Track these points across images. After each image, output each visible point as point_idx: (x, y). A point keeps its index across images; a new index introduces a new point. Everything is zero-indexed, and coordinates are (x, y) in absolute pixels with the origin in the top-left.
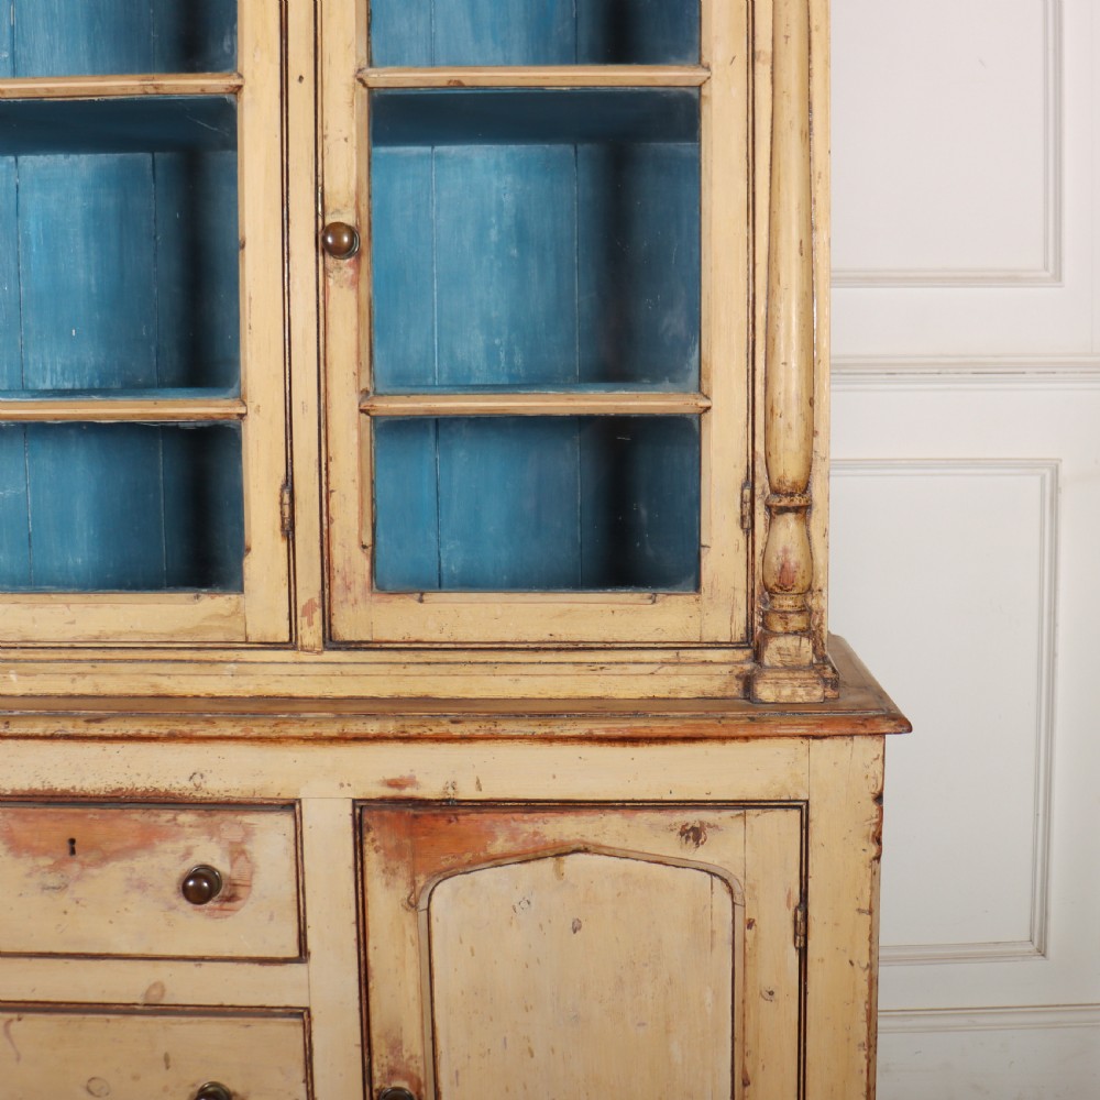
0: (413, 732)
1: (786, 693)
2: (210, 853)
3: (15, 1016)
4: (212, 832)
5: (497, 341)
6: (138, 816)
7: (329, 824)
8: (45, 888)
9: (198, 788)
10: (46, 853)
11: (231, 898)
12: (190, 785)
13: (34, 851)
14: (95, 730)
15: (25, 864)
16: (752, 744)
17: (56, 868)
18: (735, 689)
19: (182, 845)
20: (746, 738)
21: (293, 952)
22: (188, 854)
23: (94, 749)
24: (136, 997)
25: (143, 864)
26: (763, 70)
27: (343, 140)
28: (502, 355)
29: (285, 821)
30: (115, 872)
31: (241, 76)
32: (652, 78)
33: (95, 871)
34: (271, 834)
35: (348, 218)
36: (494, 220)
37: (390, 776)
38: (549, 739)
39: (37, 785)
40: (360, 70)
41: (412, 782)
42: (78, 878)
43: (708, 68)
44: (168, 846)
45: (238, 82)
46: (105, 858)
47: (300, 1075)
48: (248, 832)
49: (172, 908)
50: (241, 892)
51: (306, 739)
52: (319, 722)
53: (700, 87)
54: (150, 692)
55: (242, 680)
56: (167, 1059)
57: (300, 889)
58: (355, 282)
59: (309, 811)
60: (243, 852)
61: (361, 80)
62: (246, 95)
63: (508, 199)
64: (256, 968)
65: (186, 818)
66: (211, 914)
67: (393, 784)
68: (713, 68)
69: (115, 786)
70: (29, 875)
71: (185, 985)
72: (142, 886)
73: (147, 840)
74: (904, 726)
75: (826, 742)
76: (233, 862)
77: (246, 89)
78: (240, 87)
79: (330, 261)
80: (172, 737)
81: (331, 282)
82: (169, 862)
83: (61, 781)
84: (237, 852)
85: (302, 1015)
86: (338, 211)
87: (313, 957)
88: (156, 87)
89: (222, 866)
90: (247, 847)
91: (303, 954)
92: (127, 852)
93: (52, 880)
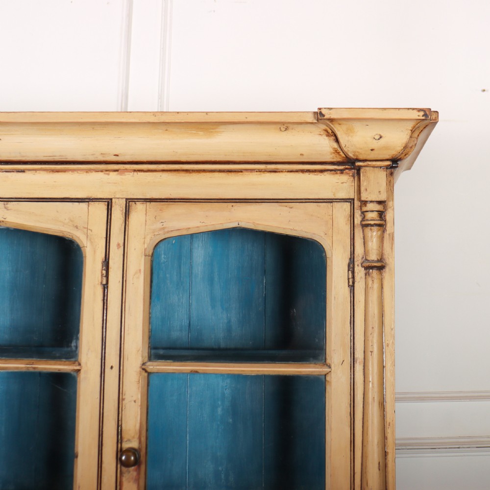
5: (220, 468)
26: (359, 368)
27: (133, 402)
28: (223, 476)
31: (80, 364)
32: (300, 372)
35: (134, 444)
36: (220, 403)
40: (144, 364)
43: (330, 367)
45: (78, 368)
53: (325, 375)
58: (137, 480)
61: (144, 369)
62: (82, 375)
63: (227, 392)
68: (332, 366)
77: (82, 371)
78: (79, 371)
79: (124, 469)
81: (124, 479)
86: (129, 440)
88: (34, 368)
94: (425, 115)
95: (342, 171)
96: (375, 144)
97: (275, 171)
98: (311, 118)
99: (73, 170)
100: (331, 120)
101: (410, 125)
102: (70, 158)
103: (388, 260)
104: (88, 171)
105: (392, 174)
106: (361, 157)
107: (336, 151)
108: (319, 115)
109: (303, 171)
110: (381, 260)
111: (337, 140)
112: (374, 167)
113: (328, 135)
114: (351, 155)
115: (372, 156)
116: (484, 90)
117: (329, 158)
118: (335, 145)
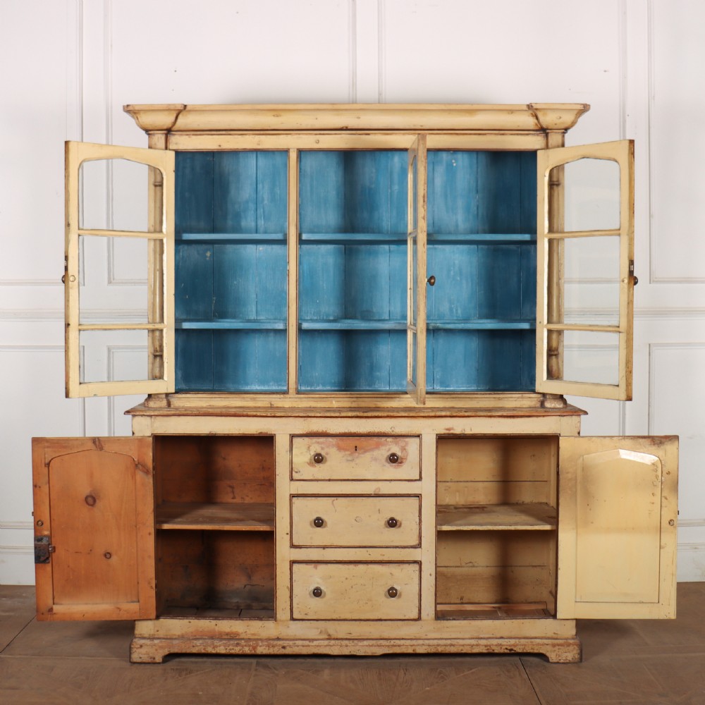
0: (455, 414)
1: (553, 406)
2: (395, 449)
3: (335, 498)
4: (396, 444)
5: (453, 306)
6: (375, 439)
7: (430, 442)
8: (348, 460)
9: (393, 431)
10: (348, 450)
11: (401, 463)
12: (391, 431)
13: (345, 450)
14: (366, 414)
15: (343, 453)
16: (545, 418)
17: (350, 455)
18: (539, 405)
19: (388, 447)
20: (544, 416)
21: (418, 478)
22: (389, 450)
23: (363, 421)
24: (371, 492)
25: (376, 453)
28: (454, 310)
29: (417, 440)
30: (368, 455)
33: (362, 455)
34: (413, 444)
36: (452, 268)
37: (447, 427)
38: (490, 416)
39: (346, 431)
41: (452, 429)
42: (357, 457)
44: (384, 448)
46: (365, 451)
47: (417, 514)
48: (407, 443)
49: (384, 466)
50: (404, 460)
51: (423, 417)
52: (429, 412)
54: (374, 406)
55: (401, 403)
56: (379, 510)
57: (421, 460)
59: (424, 437)
60: (405, 449)
64: (407, 482)
65: (389, 439)
66: (395, 467)
67: (447, 429)
69: (369, 431)
70: (343, 457)
71: (386, 488)
72: (375, 459)
73: (378, 446)
74: (586, 413)
75: (565, 417)
76: (402, 452)
80: (387, 417)
82: (384, 452)
83: (353, 430)
84: (403, 449)
85: (418, 496)
87: (423, 480)
89: (399, 454)
90: (406, 448)
91: (420, 479)
92: (372, 450)
93: (350, 458)
94: (584, 107)
95: (538, 135)
96: (558, 121)
97: (503, 134)
98: (525, 108)
99: (396, 134)
100: (536, 109)
101: (576, 112)
102: (396, 127)
103: (561, 181)
104: (404, 134)
105: (563, 136)
106: (550, 128)
107: (536, 125)
108: (530, 107)
109: (518, 134)
110: (558, 181)
111: (537, 118)
112: (556, 133)
113: (533, 116)
114: (545, 126)
115: (556, 127)
116: (605, 71)
117: (532, 128)
118: (536, 121)
